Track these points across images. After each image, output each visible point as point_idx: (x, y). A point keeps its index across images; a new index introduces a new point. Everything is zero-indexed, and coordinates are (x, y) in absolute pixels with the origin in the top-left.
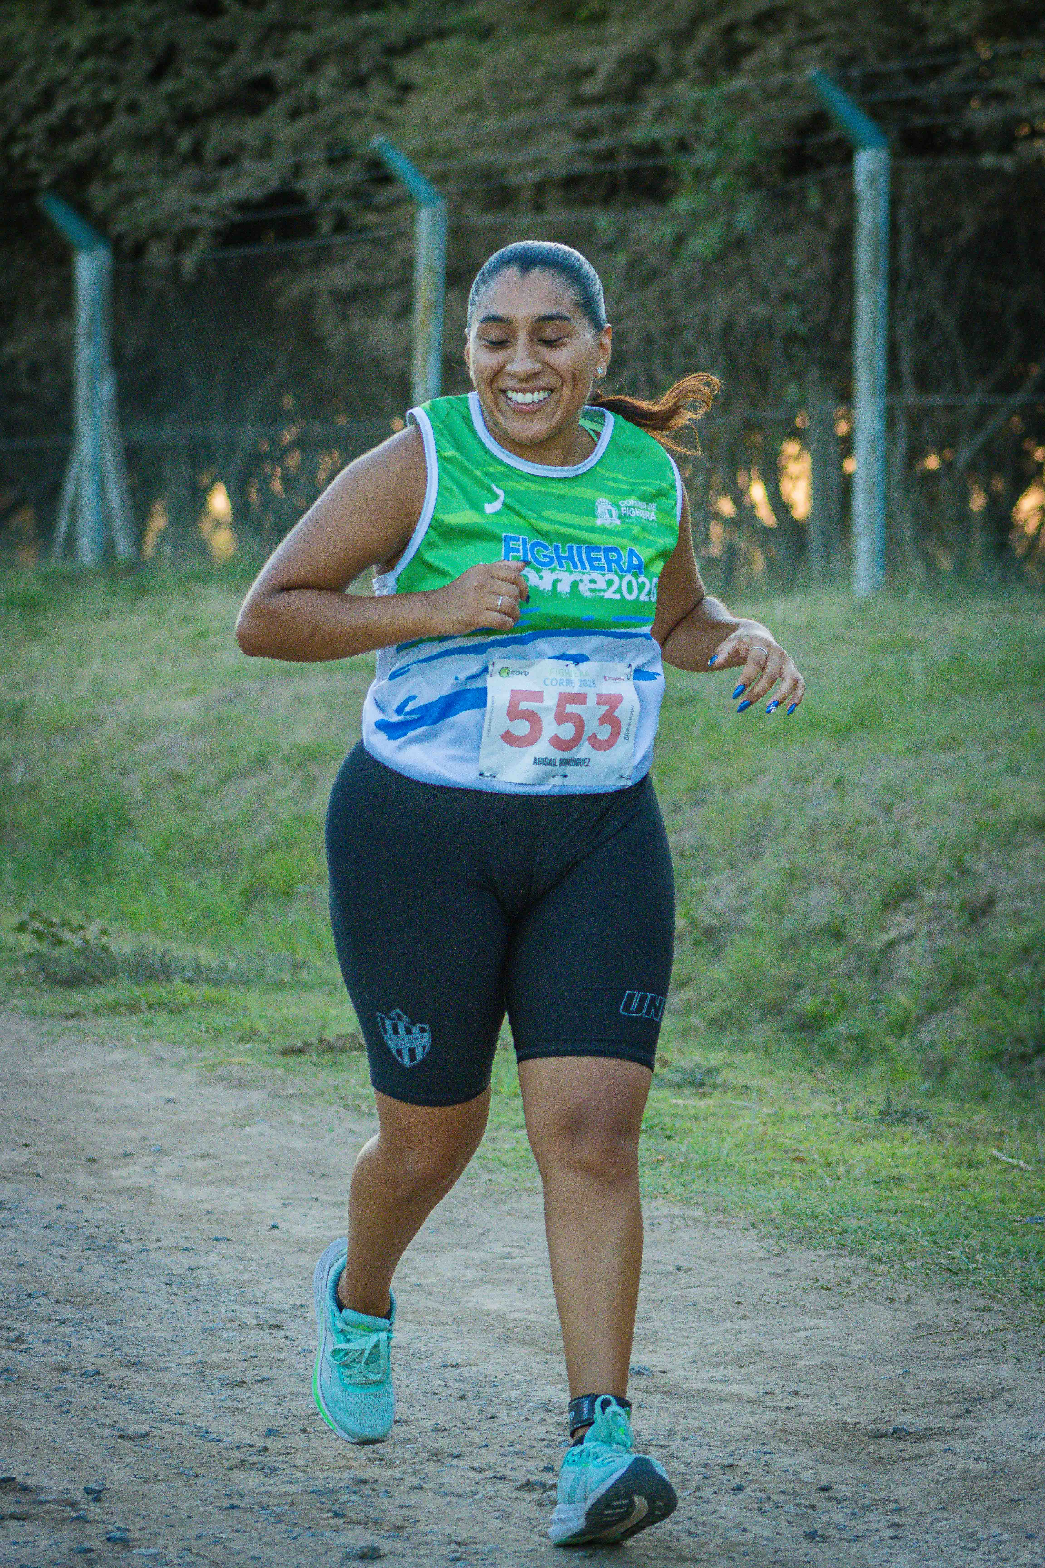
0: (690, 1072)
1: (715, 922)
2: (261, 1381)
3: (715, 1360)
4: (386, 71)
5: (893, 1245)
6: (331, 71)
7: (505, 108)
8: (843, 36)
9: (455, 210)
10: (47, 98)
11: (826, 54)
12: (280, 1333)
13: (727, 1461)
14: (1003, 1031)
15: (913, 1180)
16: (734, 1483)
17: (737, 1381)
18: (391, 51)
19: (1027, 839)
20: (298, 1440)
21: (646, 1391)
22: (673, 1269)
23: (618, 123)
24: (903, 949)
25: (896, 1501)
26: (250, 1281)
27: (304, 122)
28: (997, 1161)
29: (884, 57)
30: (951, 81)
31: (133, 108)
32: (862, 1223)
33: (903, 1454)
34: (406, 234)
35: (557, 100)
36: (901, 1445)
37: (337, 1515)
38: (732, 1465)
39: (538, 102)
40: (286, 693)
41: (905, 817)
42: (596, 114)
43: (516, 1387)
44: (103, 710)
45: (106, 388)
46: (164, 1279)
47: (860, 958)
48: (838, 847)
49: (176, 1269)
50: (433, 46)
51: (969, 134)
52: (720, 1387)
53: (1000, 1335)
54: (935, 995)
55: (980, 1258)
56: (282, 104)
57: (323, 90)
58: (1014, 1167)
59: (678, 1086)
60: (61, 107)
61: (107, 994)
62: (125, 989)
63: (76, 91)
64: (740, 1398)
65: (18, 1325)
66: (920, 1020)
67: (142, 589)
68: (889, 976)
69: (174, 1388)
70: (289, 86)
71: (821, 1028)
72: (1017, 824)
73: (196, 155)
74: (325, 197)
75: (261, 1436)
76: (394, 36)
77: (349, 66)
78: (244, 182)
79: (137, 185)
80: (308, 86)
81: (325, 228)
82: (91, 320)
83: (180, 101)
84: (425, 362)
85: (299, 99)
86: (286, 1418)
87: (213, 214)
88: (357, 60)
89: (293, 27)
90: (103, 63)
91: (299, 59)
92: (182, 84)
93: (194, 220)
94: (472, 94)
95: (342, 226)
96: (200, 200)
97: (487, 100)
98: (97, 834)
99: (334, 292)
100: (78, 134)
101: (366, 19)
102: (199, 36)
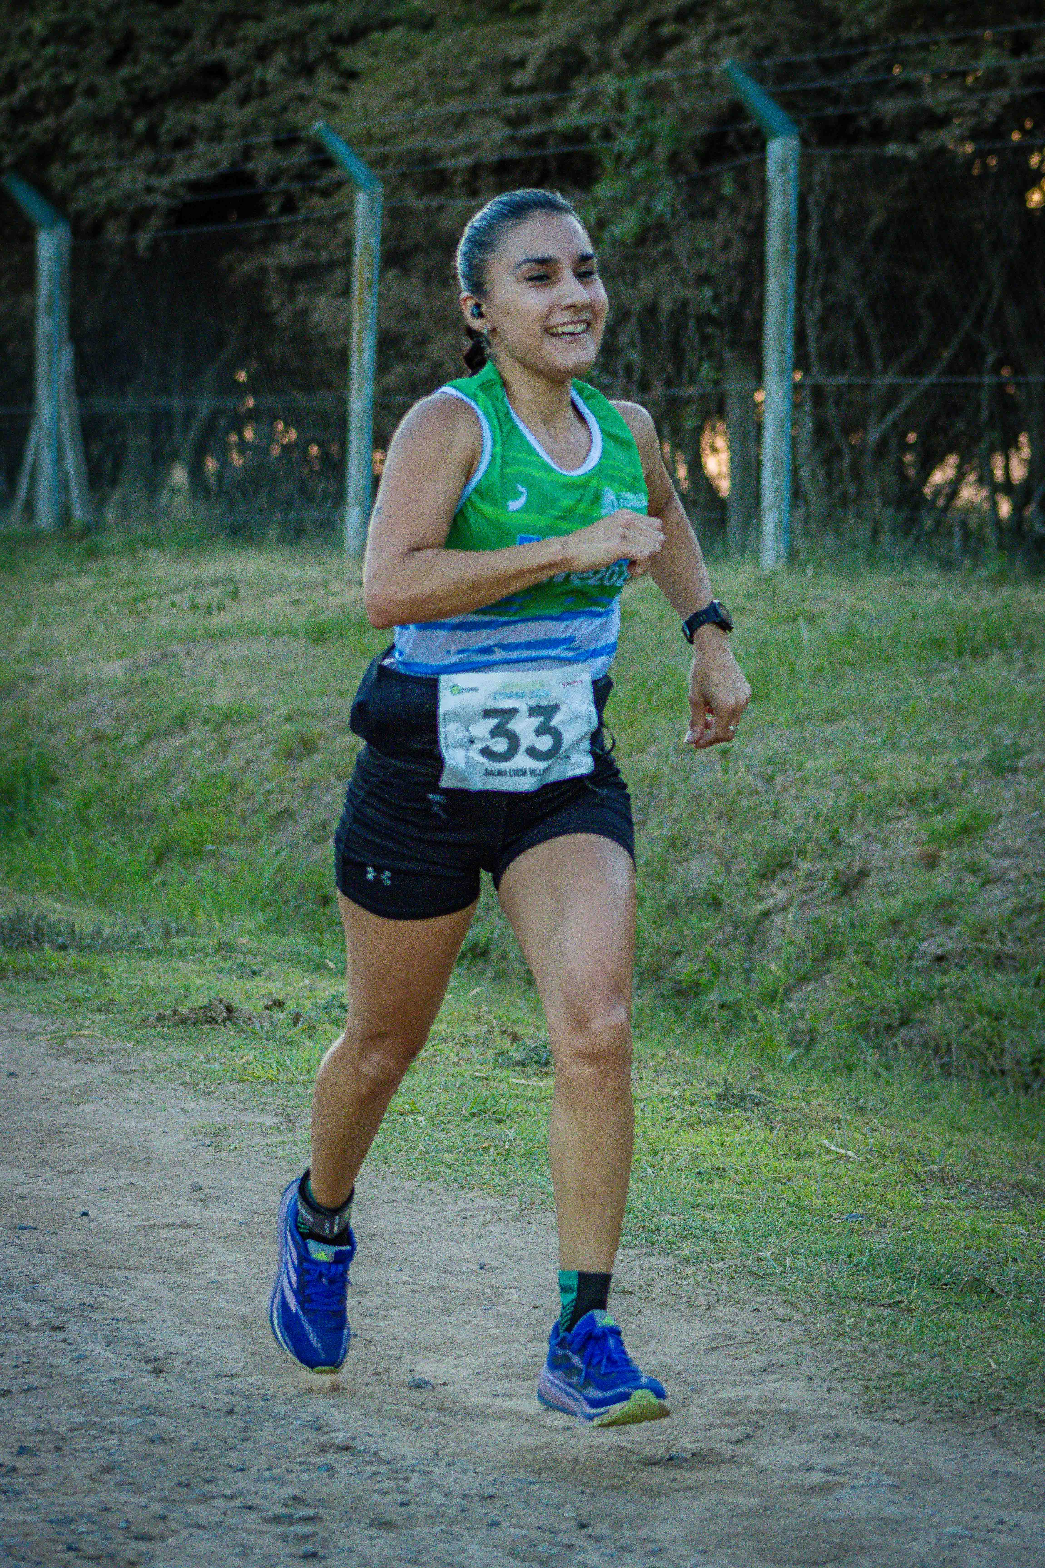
0: (536, 1050)
2: (27, 1390)
4: (331, 60)
5: (706, 1244)
6: (280, 58)
7: (441, 96)
8: (758, 27)
9: (392, 193)
10: (11, 81)
11: (742, 45)
12: (61, 1335)
13: (488, 1492)
14: (869, 1002)
15: (737, 1172)
16: (491, 1518)
17: (519, 1396)
18: (338, 40)
19: (901, 812)
20: (49, 1460)
21: (422, 1406)
22: (476, 1267)
23: (548, 111)
24: (777, 918)
25: (656, 1541)
26: (44, 1276)
27: (252, 108)
28: (826, 1151)
29: (798, 49)
30: (860, 72)
31: (92, 92)
32: (676, 1220)
33: (675, 1485)
34: (345, 215)
35: (490, 89)
36: (675, 1473)
37: (70, 1549)
38: (492, 1497)
39: (471, 90)
40: (211, 656)
41: (785, 789)
42: (528, 101)
43: (287, 1401)
44: (39, 670)
45: (65, 360)
47: (736, 927)
48: (719, 817)
50: (375, 36)
51: (877, 123)
52: (499, 1402)
53: (794, 1349)
54: (805, 965)
55: (788, 1261)
56: (235, 89)
57: (272, 76)
58: (842, 1157)
59: (522, 1064)
60: (23, 90)
63: (38, 75)
64: (517, 1416)
66: (789, 991)
67: (92, 553)
68: (764, 946)
70: (241, 72)
71: (697, 995)
72: (892, 798)
73: (151, 137)
74: (273, 180)
75: (11, 1454)
76: (339, 25)
77: (297, 54)
78: (196, 163)
79: (94, 166)
80: (258, 73)
81: (274, 208)
82: (51, 295)
83: (136, 85)
84: (360, 338)
85: (249, 85)
86: (43, 1433)
87: (166, 194)
88: (305, 49)
89: (246, 17)
90: (63, 49)
91: (250, 47)
92: (138, 70)
93: (149, 200)
94: (411, 82)
95: (289, 206)
96: (154, 181)
97: (424, 89)
98: (23, 790)
99: (282, 270)
100: (39, 116)
101: (314, 10)
102: (156, 24)
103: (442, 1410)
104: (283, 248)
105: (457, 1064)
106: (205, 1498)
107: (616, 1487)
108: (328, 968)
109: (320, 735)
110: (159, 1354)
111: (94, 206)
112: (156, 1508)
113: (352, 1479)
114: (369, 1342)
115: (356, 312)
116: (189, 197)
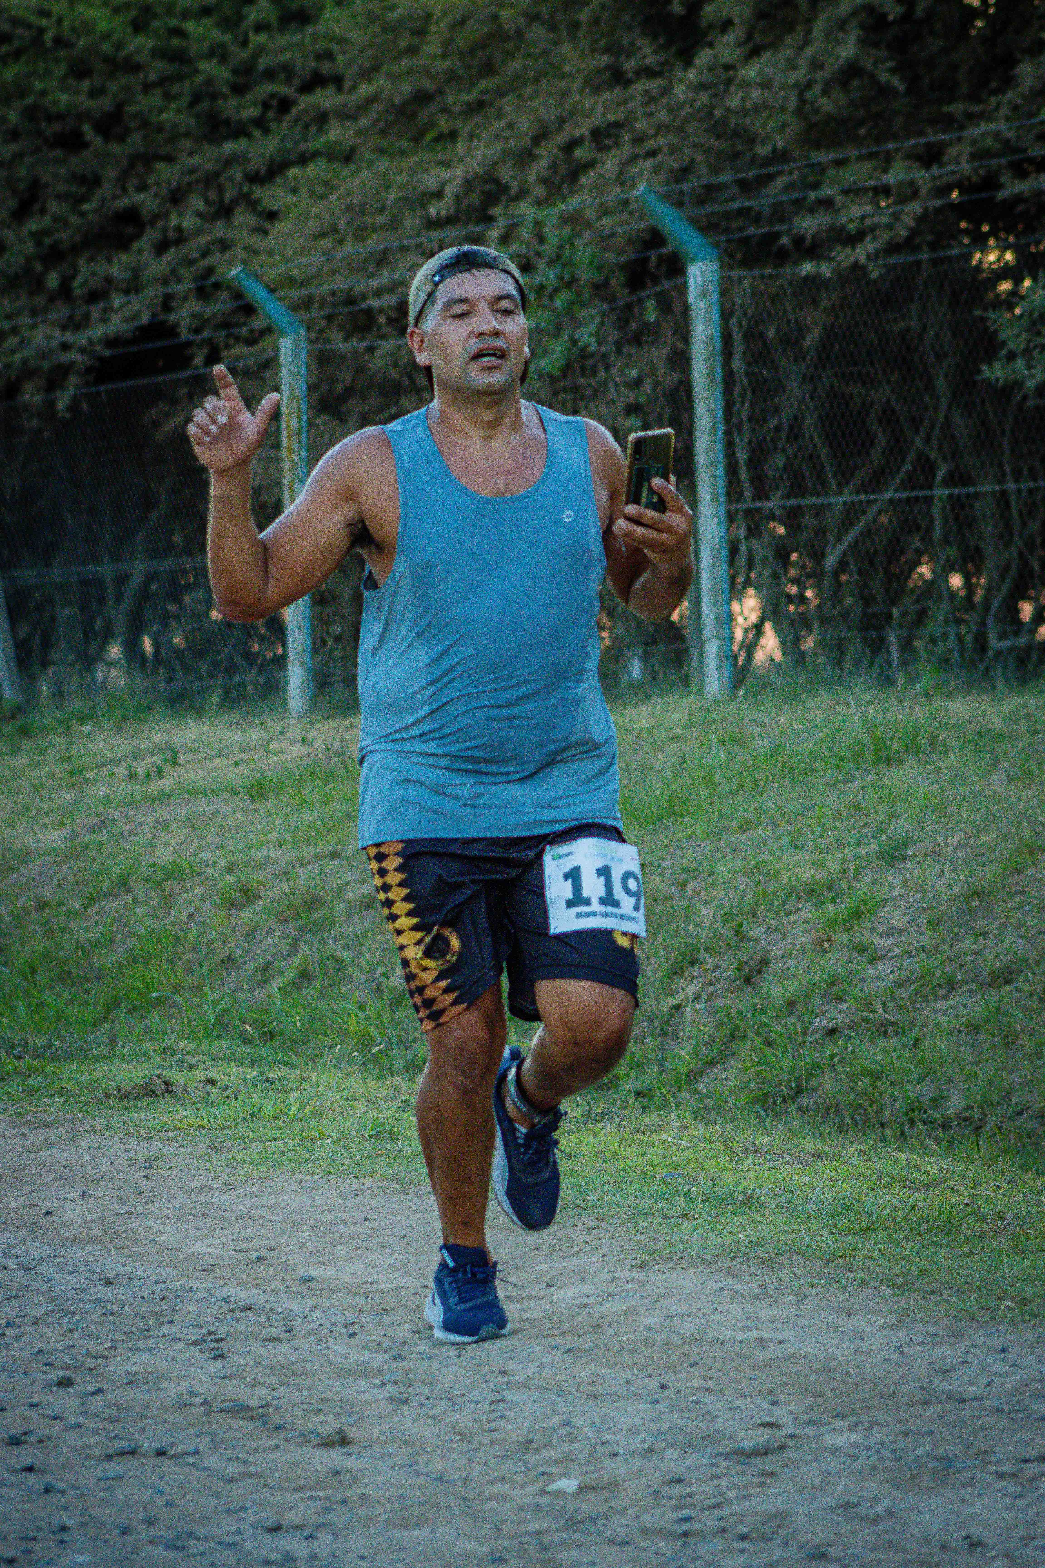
4: (248, 200)
6: (196, 202)
7: (360, 234)
8: (673, 149)
9: (316, 337)
11: (658, 169)
18: (255, 178)
24: (687, 1011)
27: (169, 255)
29: (716, 170)
30: (776, 191)
34: (270, 363)
35: (411, 223)
40: (151, 818)
42: (449, 234)
50: (292, 172)
51: (799, 241)
54: (713, 1051)
56: (151, 236)
57: (188, 221)
67: (25, 732)
70: (155, 218)
73: (65, 291)
74: (196, 329)
76: (256, 163)
77: (212, 195)
78: (114, 318)
79: (6, 325)
80: (174, 218)
81: (197, 360)
83: (46, 239)
84: (292, 489)
85: (164, 230)
87: (83, 351)
88: (221, 189)
89: (157, 158)
91: (163, 190)
92: (47, 220)
93: (66, 357)
94: (327, 219)
95: (213, 357)
96: (69, 338)
97: (342, 225)
101: (228, 147)
102: (62, 171)
111: (8, 366)
116: (107, 353)
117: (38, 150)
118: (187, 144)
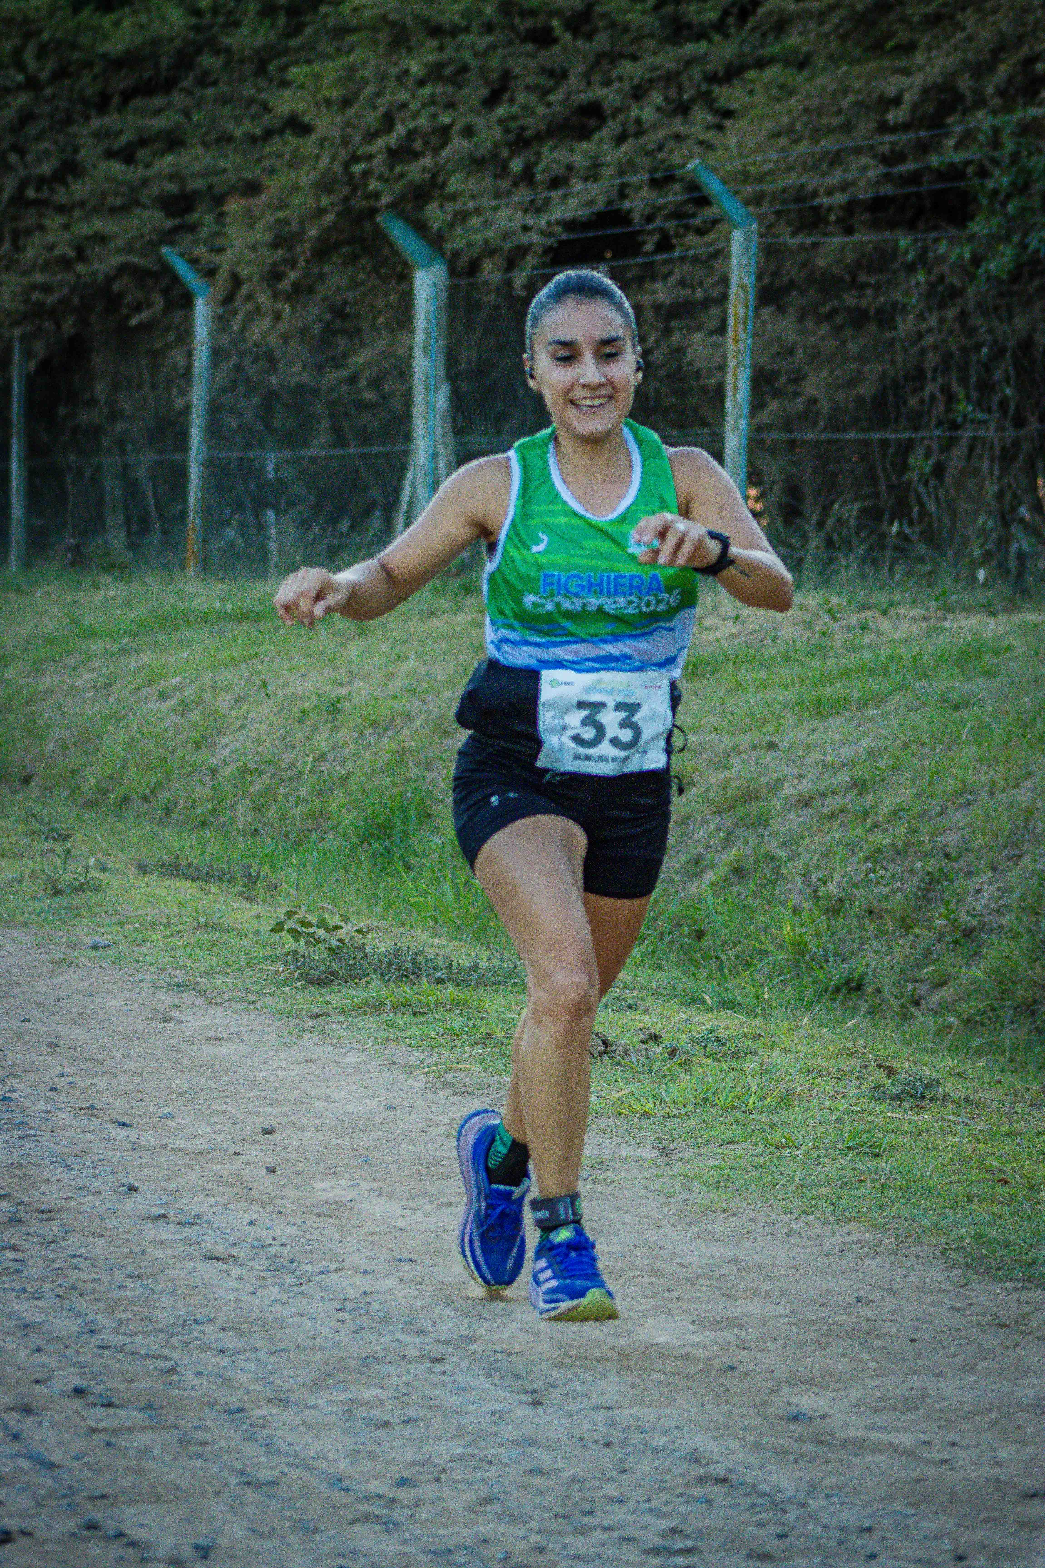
0: (912, 1084)
1: (975, 922)
2: (407, 1422)
3: (879, 1404)
4: (707, 99)
6: (656, 97)
7: (816, 134)
9: (767, 230)
10: (388, 122)
12: (440, 1367)
13: (867, 1524)
16: (869, 1550)
17: (896, 1429)
18: (712, 79)
20: (429, 1491)
21: (800, 1439)
22: (853, 1301)
23: (923, 148)
26: (422, 1308)
27: (627, 146)
31: (468, 132)
34: (721, 253)
35: (865, 127)
38: (869, 1529)
39: (847, 127)
42: (903, 138)
43: (665, 1434)
44: (416, 706)
45: (442, 398)
46: (336, 1305)
49: (352, 1293)
50: (750, 74)
52: (876, 1435)
56: (611, 128)
57: (648, 115)
59: (898, 1098)
60: (400, 129)
61: (357, 994)
62: (375, 989)
63: (415, 116)
64: (894, 1448)
65: (175, 1355)
67: (468, 590)
69: (317, 1428)
70: (617, 111)
73: (527, 176)
74: (649, 219)
75: (391, 1485)
76: (715, 64)
77: (672, 93)
78: (573, 202)
79: (471, 205)
80: (634, 112)
81: (649, 247)
82: (427, 333)
83: (513, 125)
84: (735, 377)
85: (624, 124)
86: (423, 1464)
87: (542, 233)
88: (680, 88)
89: (622, 56)
90: (440, 89)
91: (626, 85)
92: (515, 109)
93: (525, 239)
94: (785, 119)
95: (665, 245)
96: (530, 220)
97: (799, 126)
98: (399, 825)
99: (657, 308)
100: (416, 155)
101: (690, 49)
102: (533, 63)
103: (819, 1442)
104: (659, 285)
105: (833, 1097)
106: (584, 1530)
107: (994, 1520)
108: (704, 1003)
109: (695, 770)
110: (539, 1385)
111: (471, 245)
112: (535, 1539)
113: (730, 1512)
114: (747, 1374)
115: (731, 349)
116: (564, 237)
117: (510, 43)
118: (652, 44)
